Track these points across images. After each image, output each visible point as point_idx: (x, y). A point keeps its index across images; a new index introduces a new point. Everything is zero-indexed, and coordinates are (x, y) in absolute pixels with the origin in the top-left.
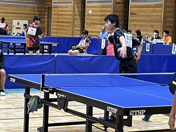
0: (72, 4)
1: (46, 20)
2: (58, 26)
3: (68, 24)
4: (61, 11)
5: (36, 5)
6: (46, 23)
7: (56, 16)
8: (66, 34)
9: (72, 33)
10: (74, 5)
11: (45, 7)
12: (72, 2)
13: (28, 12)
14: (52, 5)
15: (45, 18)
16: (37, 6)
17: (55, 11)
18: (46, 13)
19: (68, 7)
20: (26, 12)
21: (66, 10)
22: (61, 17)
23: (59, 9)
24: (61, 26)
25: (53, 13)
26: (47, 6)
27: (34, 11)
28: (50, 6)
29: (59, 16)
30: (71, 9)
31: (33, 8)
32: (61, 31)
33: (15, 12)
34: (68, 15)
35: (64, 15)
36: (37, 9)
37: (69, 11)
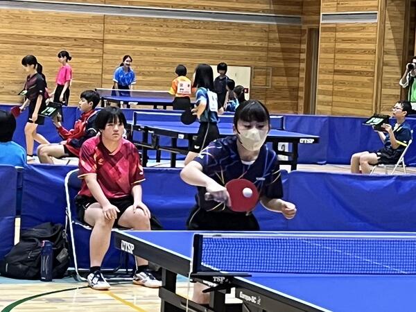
0: (376, 21)
1: (303, 65)
2: (334, 83)
3: (365, 79)
4: (344, 40)
5: (275, 23)
6: (303, 75)
7: (332, 56)
8: (357, 106)
9: (376, 104)
10: (383, 22)
11: (301, 30)
12: (378, 16)
13: (252, 44)
14: (321, 22)
15: (299, 60)
16: (278, 26)
17: (328, 40)
18: (304, 46)
19: (364, 28)
20: (244, 43)
21: (360, 39)
22: (345, 58)
23: (340, 35)
24: (343, 83)
25: (322, 45)
26: (305, 27)
27: (269, 40)
28: (314, 26)
29: (339, 56)
30: (373, 36)
31: (266, 31)
32: (343, 99)
33: (215, 42)
34: (365, 52)
35: (353, 51)
36: (277, 35)
37: (369, 41)
